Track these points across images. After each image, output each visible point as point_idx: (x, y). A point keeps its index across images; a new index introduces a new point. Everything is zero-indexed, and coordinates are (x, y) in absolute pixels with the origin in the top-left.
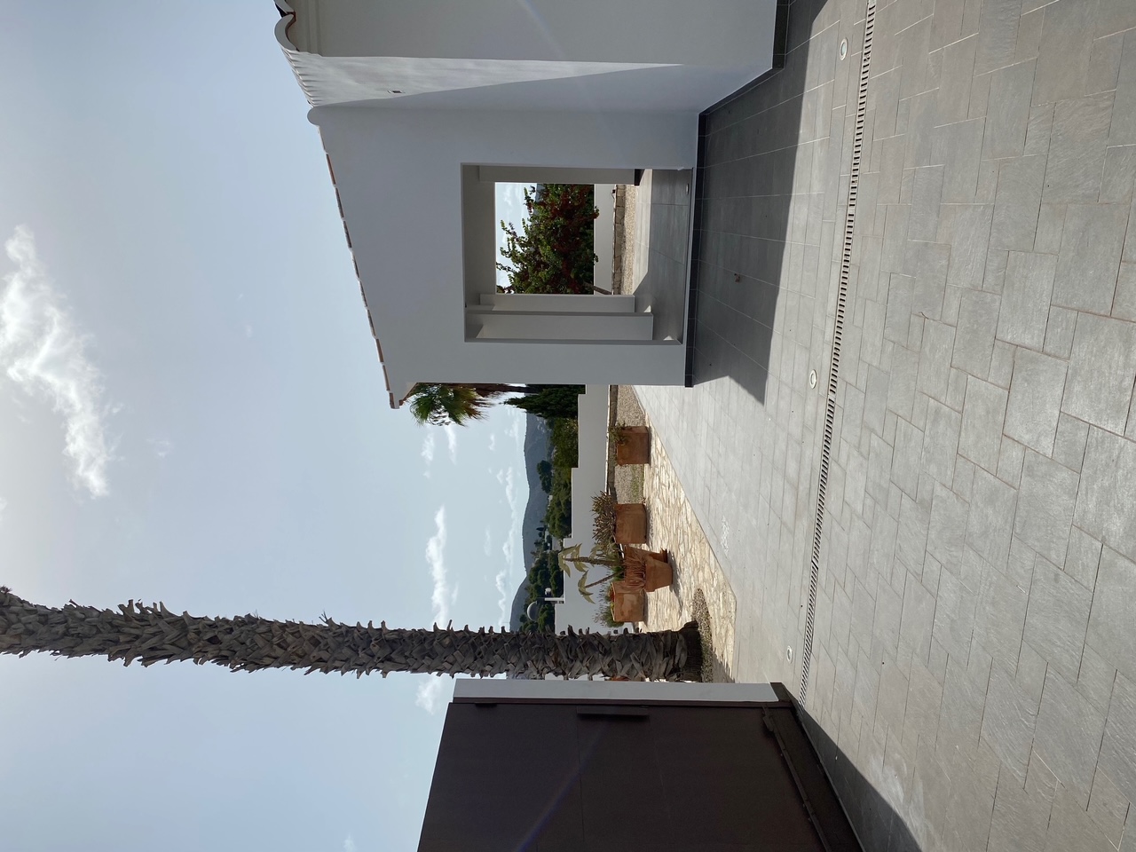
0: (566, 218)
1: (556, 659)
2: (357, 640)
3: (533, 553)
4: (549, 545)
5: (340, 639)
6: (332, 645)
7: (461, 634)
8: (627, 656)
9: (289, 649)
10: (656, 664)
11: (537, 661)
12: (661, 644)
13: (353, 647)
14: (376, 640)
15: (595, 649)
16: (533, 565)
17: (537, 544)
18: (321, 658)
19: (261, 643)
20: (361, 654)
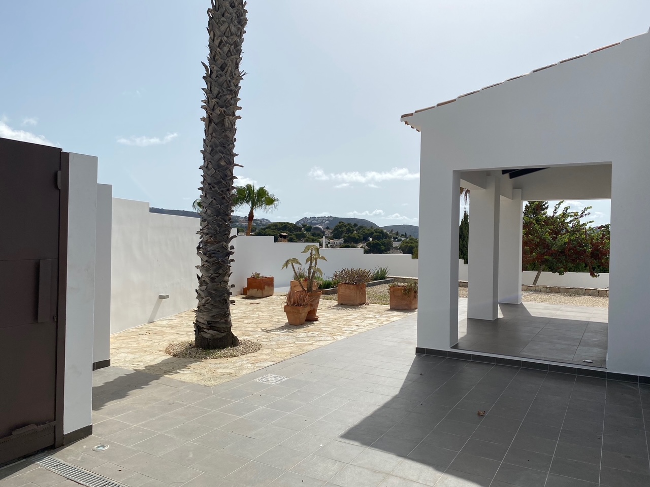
0: (592, 253)
1: (209, 242)
2: (224, 98)
3: (392, 231)
4: (396, 240)
5: (225, 85)
6: (221, 79)
7: (229, 173)
8: (210, 294)
9: (218, 49)
10: (204, 315)
11: (208, 228)
12: (219, 320)
13: (219, 95)
14: (224, 112)
15: (216, 271)
16: (385, 231)
17: (397, 233)
18: (212, 73)
19: (223, 28)
20: (214, 100)
